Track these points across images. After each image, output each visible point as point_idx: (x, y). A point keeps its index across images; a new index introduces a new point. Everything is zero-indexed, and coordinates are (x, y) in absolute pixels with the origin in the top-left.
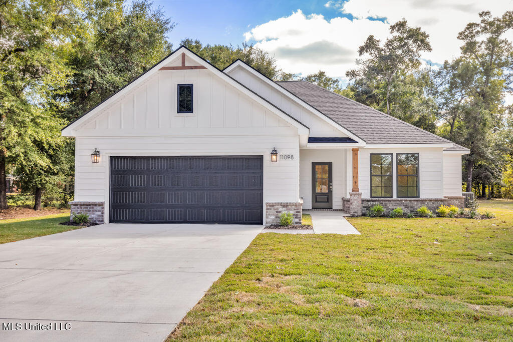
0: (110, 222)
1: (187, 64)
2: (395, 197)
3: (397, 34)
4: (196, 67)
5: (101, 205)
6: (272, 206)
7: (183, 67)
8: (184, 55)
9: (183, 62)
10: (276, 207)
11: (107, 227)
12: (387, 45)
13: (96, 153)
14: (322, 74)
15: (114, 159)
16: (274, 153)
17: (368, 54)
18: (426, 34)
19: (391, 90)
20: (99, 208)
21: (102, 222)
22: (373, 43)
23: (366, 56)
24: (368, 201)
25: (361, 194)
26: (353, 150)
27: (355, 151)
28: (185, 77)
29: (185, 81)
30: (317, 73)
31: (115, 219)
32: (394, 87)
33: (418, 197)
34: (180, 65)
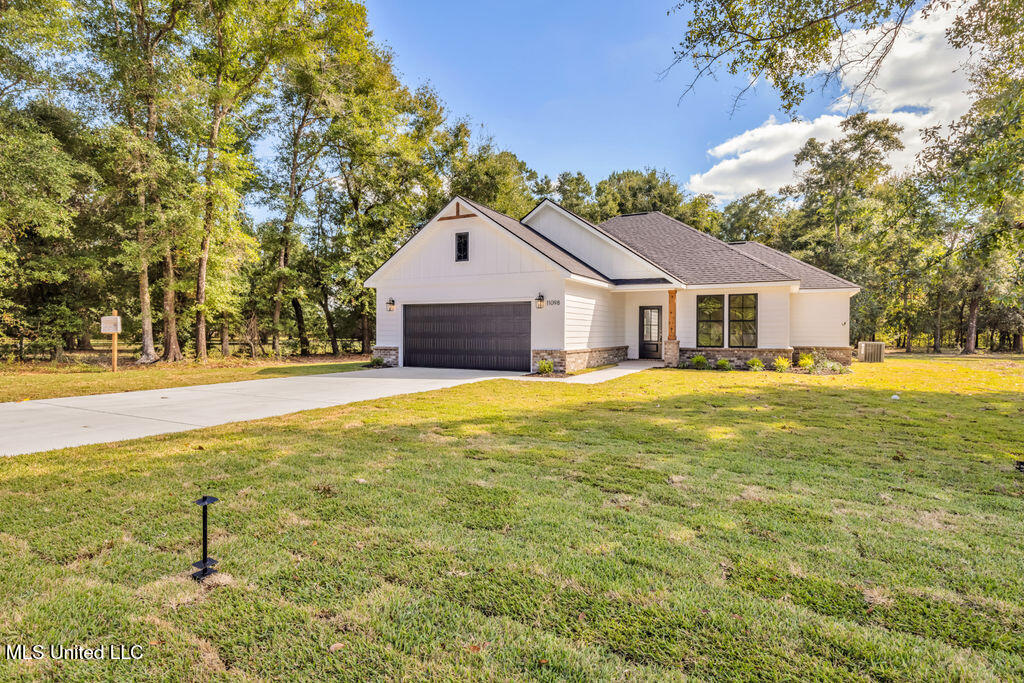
0: (404, 365)
1: (461, 214)
2: (726, 346)
3: (851, 131)
4: (468, 216)
5: (396, 349)
6: (538, 353)
7: (458, 216)
8: (458, 204)
9: (458, 211)
10: (542, 354)
11: (401, 369)
12: (834, 148)
13: (392, 302)
14: (761, 193)
15: (405, 307)
16: (541, 298)
17: (809, 163)
18: (899, 127)
19: (841, 208)
20: (394, 352)
21: (396, 365)
22: (814, 148)
23: (807, 166)
24: (693, 351)
25: (678, 343)
26: (670, 292)
27: (672, 294)
28: (461, 226)
29: (462, 231)
30: (755, 192)
31: (409, 362)
32: (846, 202)
33: (756, 347)
34: (455, 214)
